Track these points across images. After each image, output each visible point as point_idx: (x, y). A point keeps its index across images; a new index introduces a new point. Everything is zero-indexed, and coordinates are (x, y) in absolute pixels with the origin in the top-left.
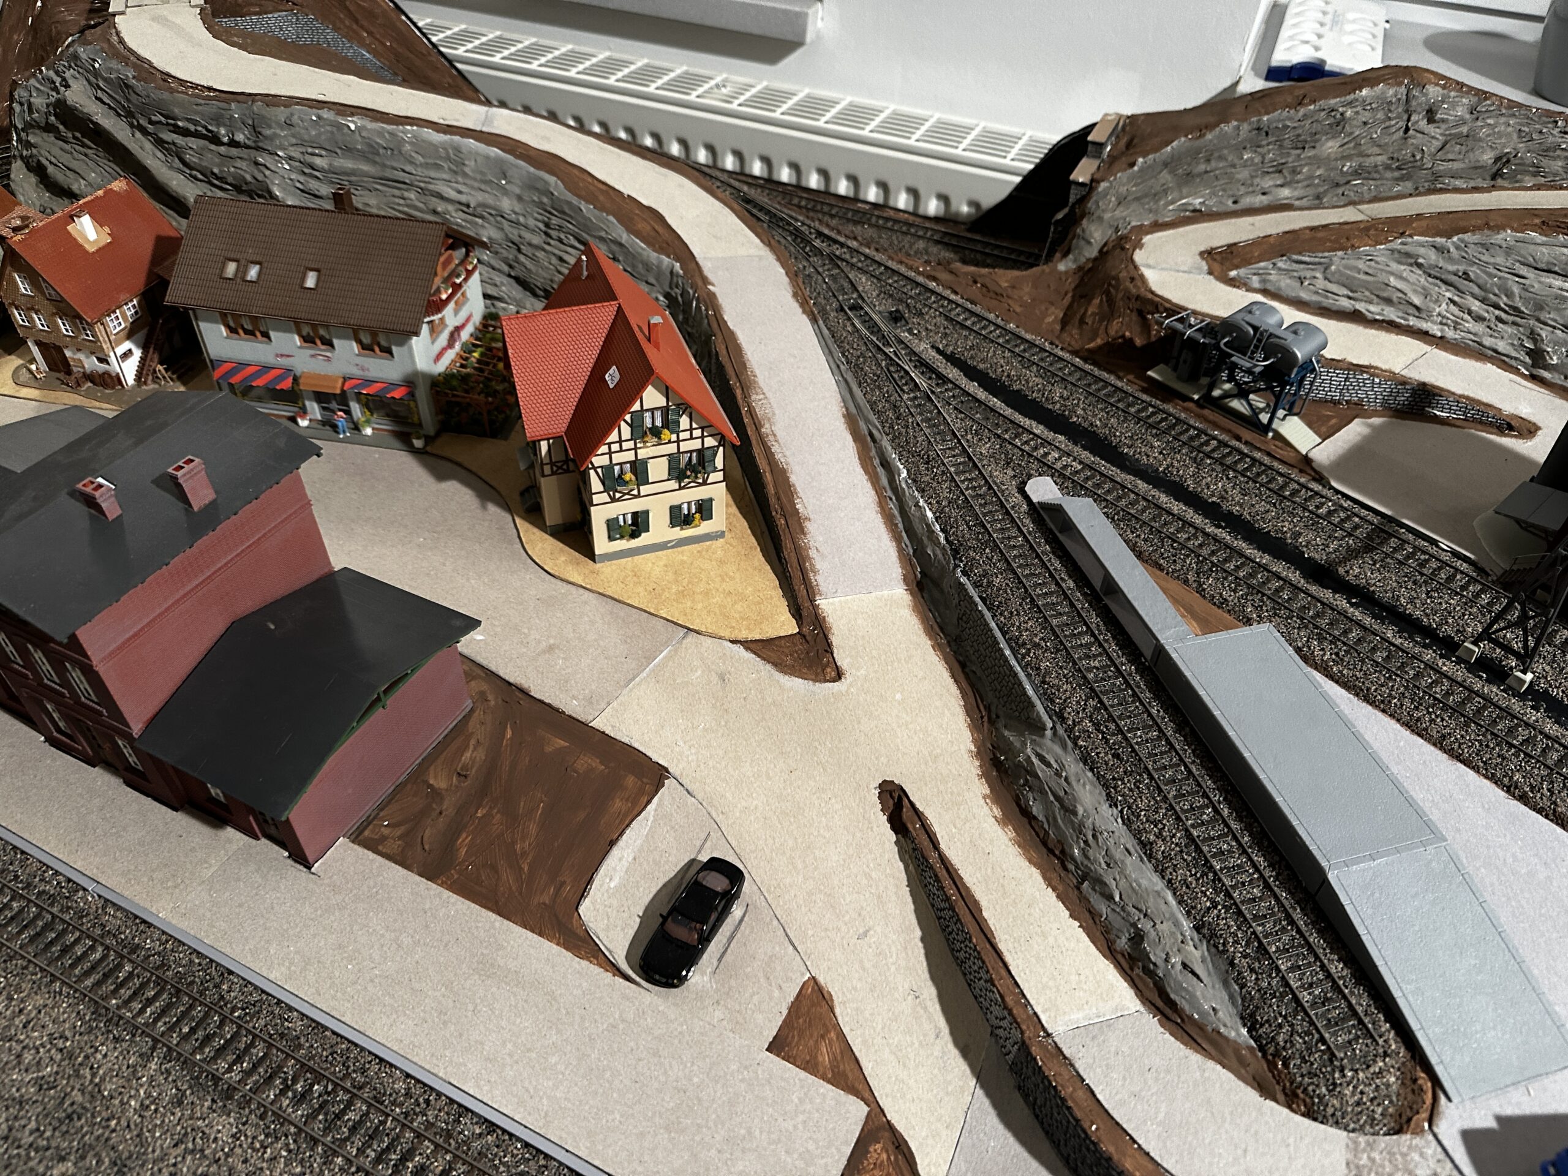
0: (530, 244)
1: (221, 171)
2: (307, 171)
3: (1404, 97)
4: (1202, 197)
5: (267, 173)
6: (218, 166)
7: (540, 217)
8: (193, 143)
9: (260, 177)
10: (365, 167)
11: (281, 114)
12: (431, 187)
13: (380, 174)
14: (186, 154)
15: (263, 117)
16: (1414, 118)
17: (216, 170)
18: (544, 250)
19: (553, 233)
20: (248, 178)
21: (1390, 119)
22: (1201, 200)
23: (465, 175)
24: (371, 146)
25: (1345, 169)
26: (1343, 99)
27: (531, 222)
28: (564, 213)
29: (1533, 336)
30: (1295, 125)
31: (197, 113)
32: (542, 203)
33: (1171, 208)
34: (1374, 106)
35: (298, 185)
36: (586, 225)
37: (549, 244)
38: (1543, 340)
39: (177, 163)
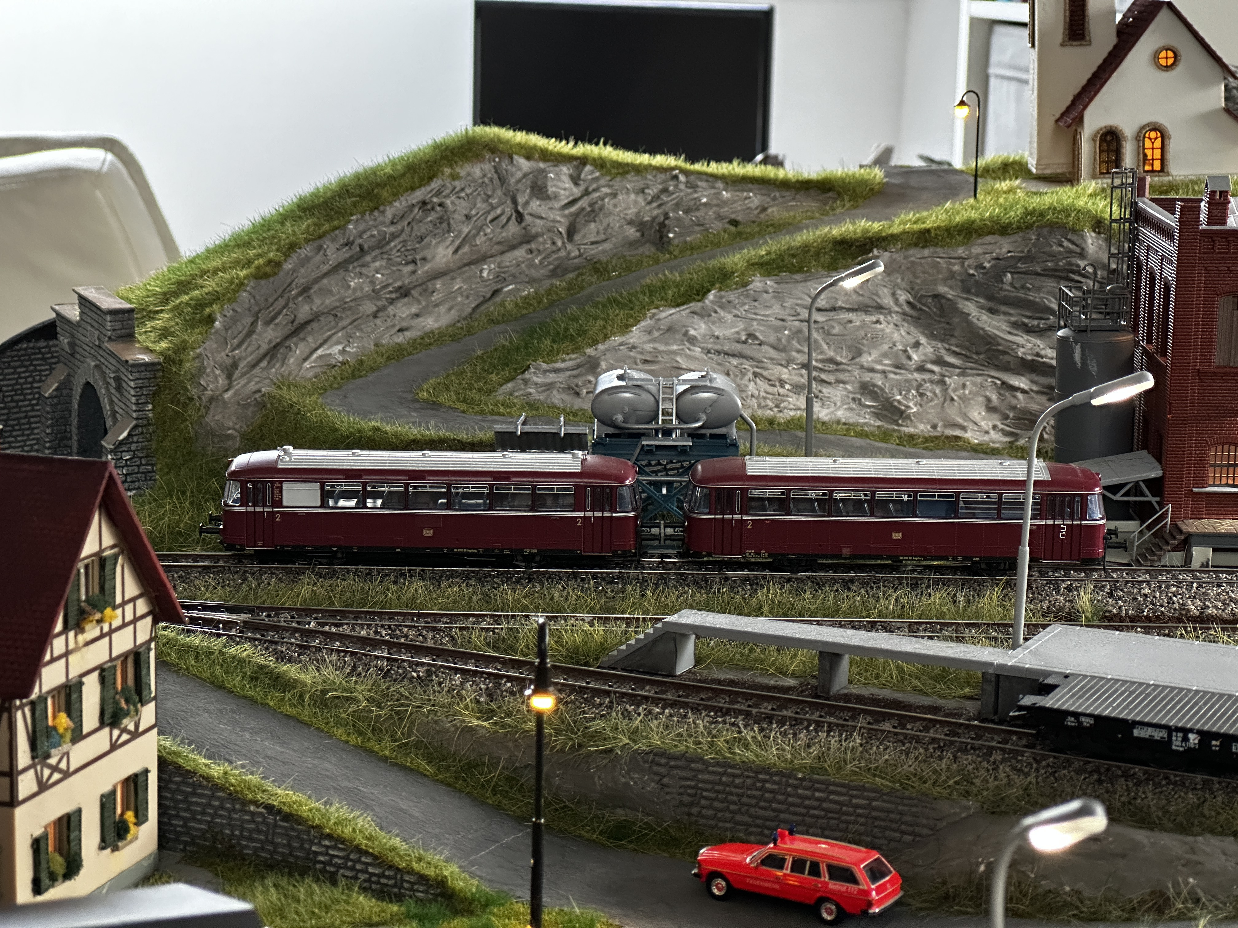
3: (496, 176)
4: (338, 343)
16: (521, 200)
21: (493, 208)
22: (340, 347)
25: (485, 274)
26: (429, 189)
29: (866, 389)
30: (392, 229)
33: (307, 365)
34: (468, 191)
38: (882, 389)
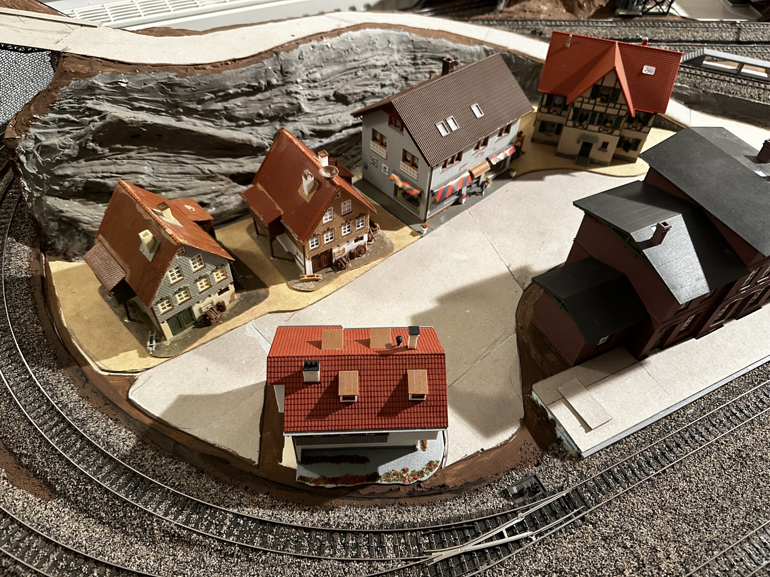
0: (412, 73)
1: (264, 111)
2: (312, 85)
5: (298, 96)
6: (261, 108)
7: (409, 57)
8: (239, 101)
9: (295, 101)
10: (336, 68)
11: (295, 53)
12: (369, 63)
13: (344, 69)
14: (234, 112)
15: (288, 60)
17: (261, 112)
18: (420, 73)
19: (419, 62)
20: (286, 106)
23: (377, 49)
24: (339, 53)
27: (406, 62)
28: (422, 48)
31: (242, 78)
32: (409, 48)
35: (309, 97)
36: (436, 49)
37: (419, 68)
39: (226, 123)
